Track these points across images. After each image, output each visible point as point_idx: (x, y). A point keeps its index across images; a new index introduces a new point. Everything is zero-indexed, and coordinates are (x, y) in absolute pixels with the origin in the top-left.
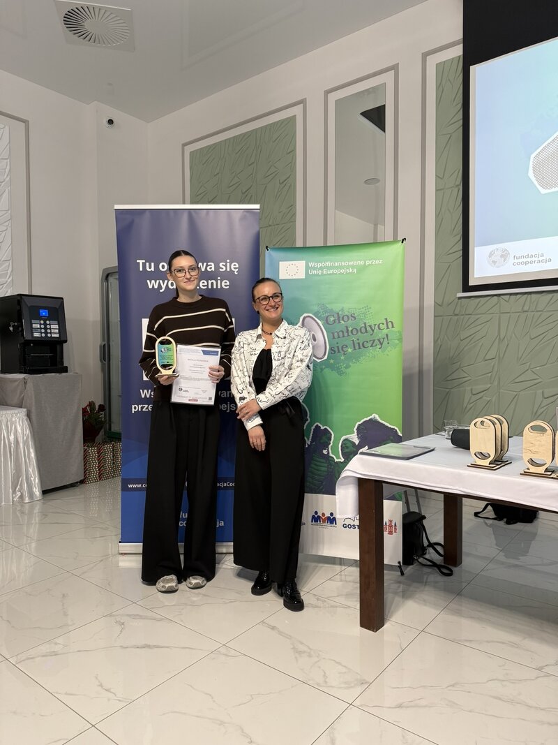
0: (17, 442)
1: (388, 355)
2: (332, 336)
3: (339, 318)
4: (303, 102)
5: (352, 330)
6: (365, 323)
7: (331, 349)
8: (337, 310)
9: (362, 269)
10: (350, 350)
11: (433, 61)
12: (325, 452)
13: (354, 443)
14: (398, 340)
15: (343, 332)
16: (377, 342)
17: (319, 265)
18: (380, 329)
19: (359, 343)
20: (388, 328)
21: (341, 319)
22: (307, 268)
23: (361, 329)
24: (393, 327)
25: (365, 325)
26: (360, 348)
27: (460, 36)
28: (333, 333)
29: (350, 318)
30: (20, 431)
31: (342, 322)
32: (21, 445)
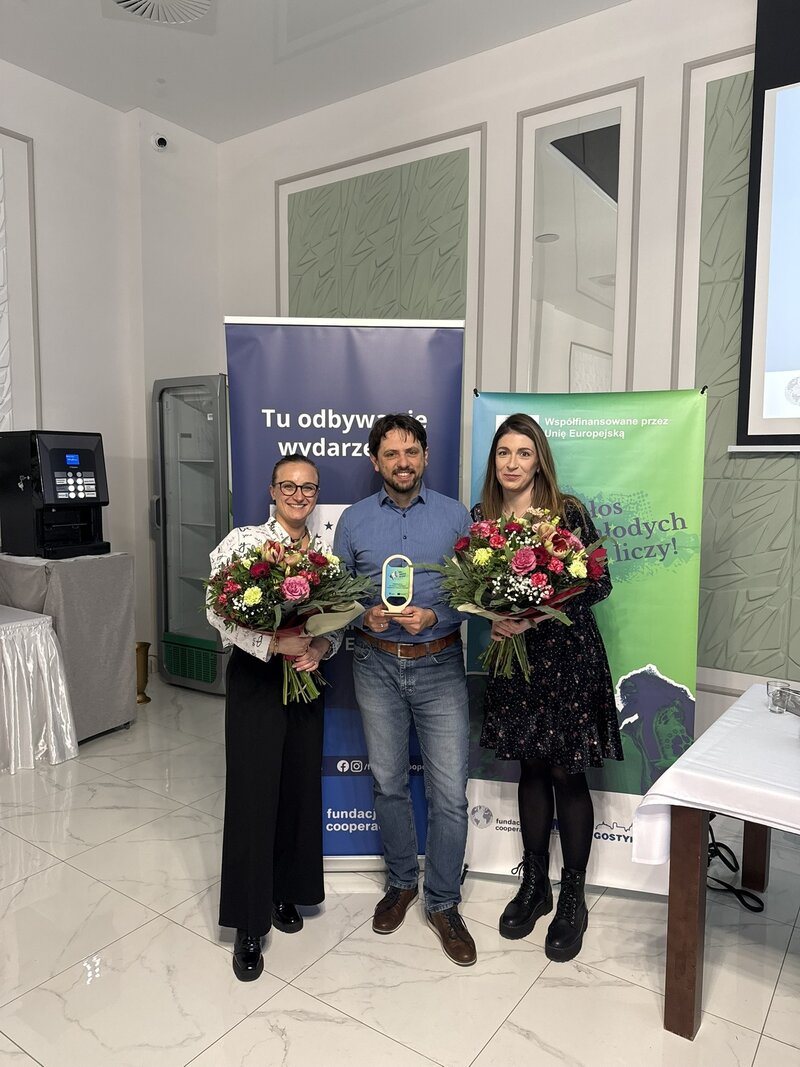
0: (38, 670)
1: (674, 571)
4: (481, 128)
5: (615, 529)
6: (637, 519)
8: (591, 497)
9: (634, 432)
11: (701, 78)
14: (693, 548)
16: (656, 550)
17: (562, 423)
18: (661, 529)
19: (626, 551)
20: (675, 528)
21: (597, 510)
23: (630, 528)
24: (684, 527)
25: (638, 523)
26: (627, 558)
27: (752, 41)
29: (613, 509)
30: (42, 654)
31: (599, 516)
32: (46, 675)
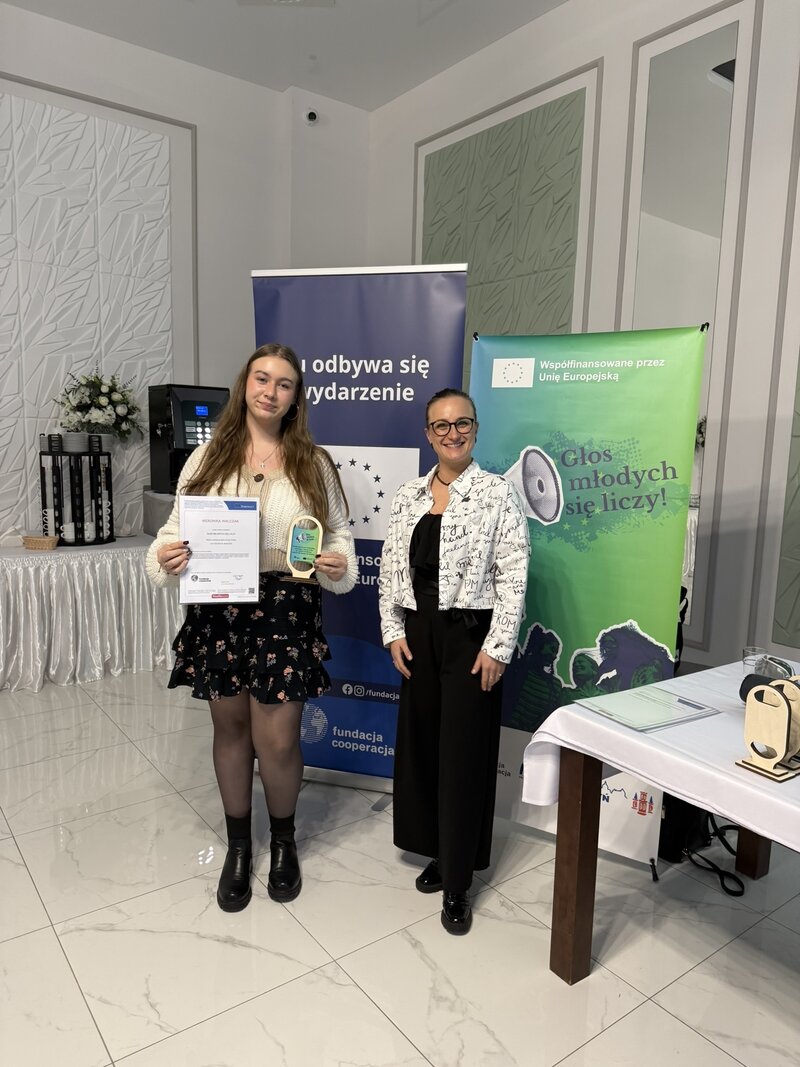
1: (662, 524)
2: (570, 485)
3: (584, 455)
4: (597, 64)
5: (604, 478)
6: (627, 468)
7: (567, 506)
9: (627, 375)
10: (598, 511)
12: (547, 669)
13: (593, 663)
14: (682, 500)
15: (588, 479)
18: (651, 478)
19: (614, 501)
20: (665, 478)
22: (537, 370)
23: (619, 477)
24: (674, 477)
25: (627, 471)
26: (614, 508)
28: (572, 481)
29: (603, 456)
31: (589, 463)
